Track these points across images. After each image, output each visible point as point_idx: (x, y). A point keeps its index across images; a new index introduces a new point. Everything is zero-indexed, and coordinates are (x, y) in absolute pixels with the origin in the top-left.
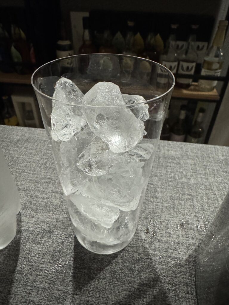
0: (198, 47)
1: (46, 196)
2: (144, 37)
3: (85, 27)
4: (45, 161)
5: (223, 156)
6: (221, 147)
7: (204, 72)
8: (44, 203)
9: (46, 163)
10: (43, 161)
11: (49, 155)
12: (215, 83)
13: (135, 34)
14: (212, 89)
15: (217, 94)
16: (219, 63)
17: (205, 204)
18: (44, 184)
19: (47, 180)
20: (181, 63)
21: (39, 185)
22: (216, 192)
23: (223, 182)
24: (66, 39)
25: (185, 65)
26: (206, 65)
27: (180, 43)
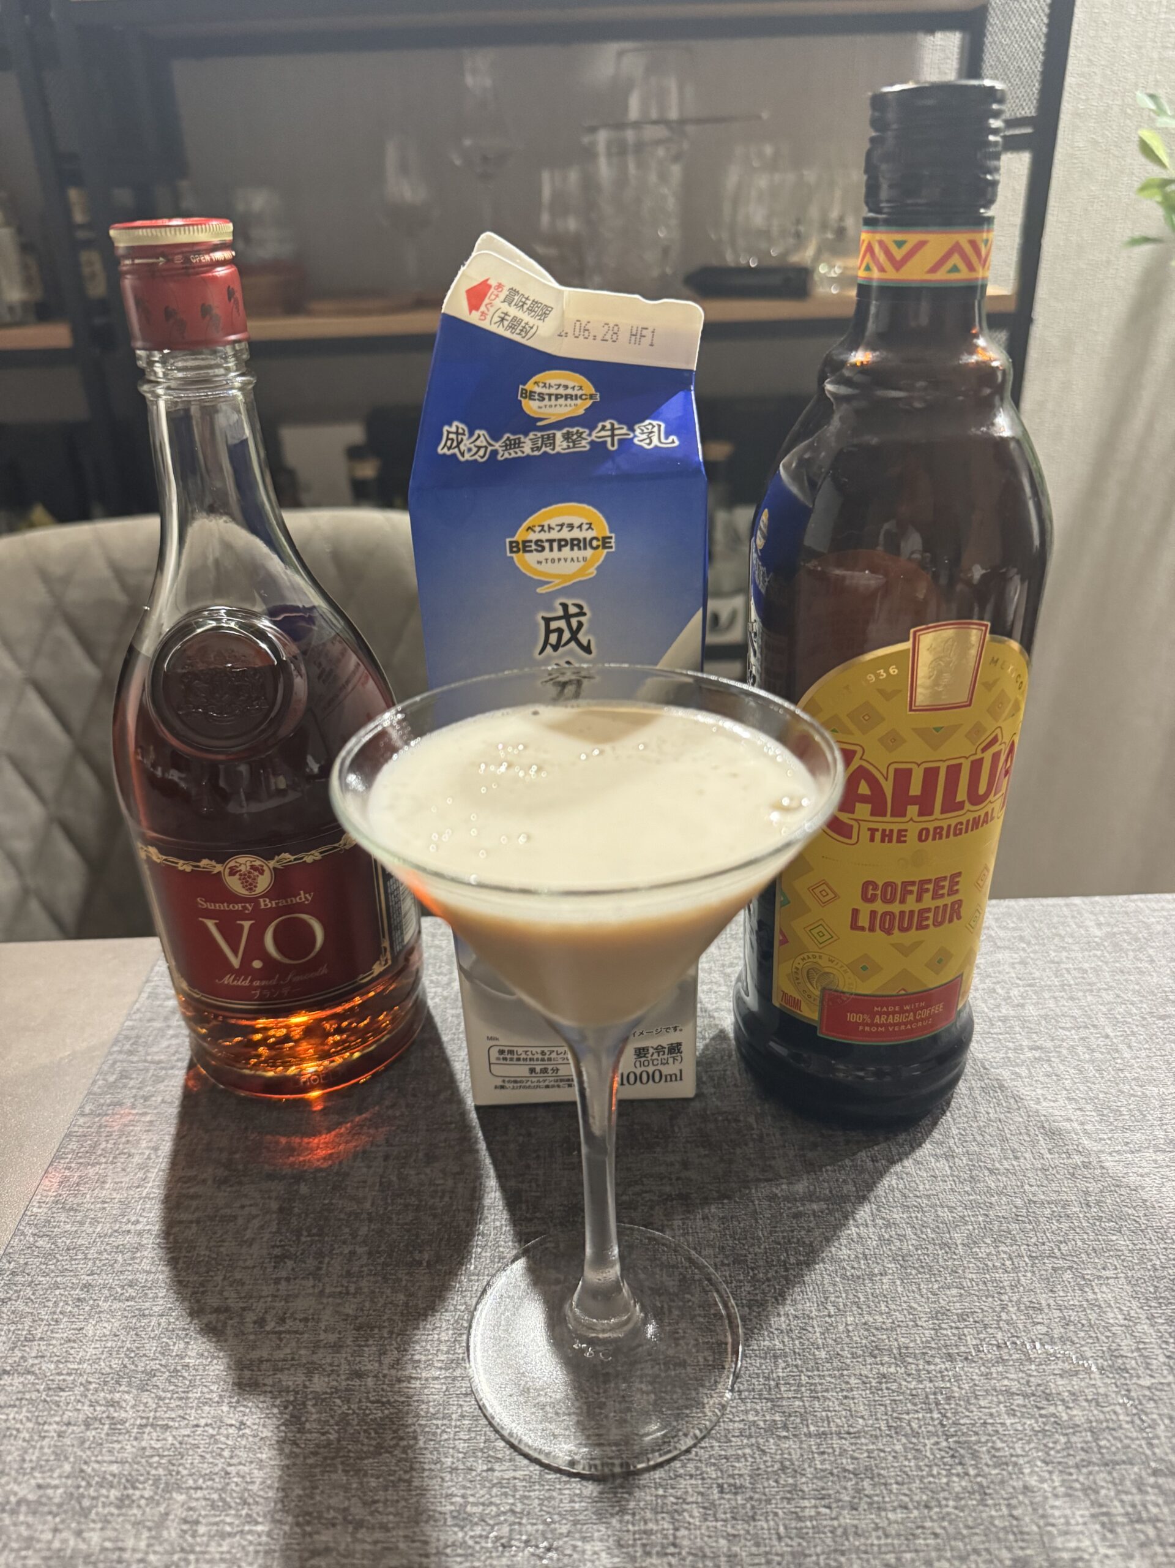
5: (1099, 925)
6: (1087, 900)
17: (1086, 1066)
22: (1109, 1031)
23: (1119, 1000)
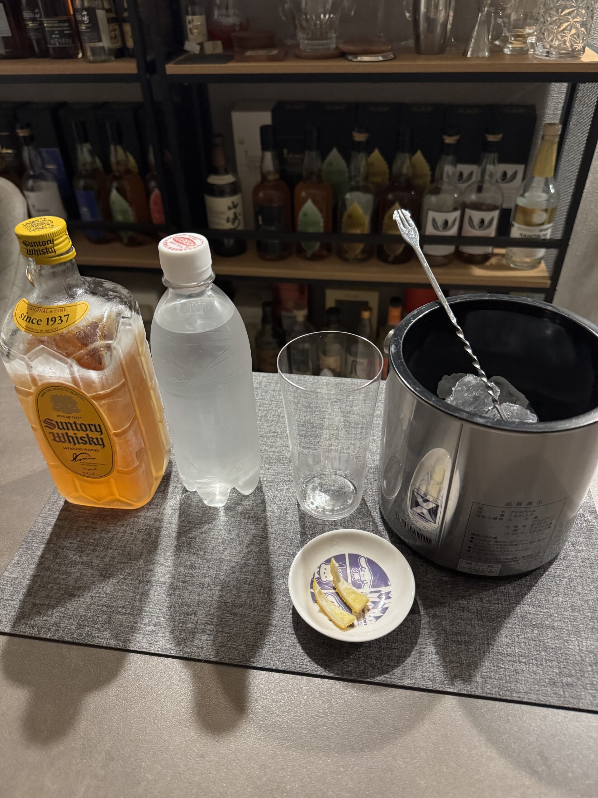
0: (505, 174)
1: (276, 450)
2: (390, 159)
3: (265, 148)
4: (264, 413)
7: (516, 231)
8: (277, 457)
9: (266, 415)
10: (262, 413)
11: (266, 406)
12: (541, 252)
13: (369, 152)
14: (535, 265)
15: (546, 274)
16: (546, 211)
18: (271, 438)
19: (272, 434)
20: (468, 212)
21: (266, 439)
24: (226, 172)
25: (477, 216)
26: (519, 216)
27: (466, 169)
